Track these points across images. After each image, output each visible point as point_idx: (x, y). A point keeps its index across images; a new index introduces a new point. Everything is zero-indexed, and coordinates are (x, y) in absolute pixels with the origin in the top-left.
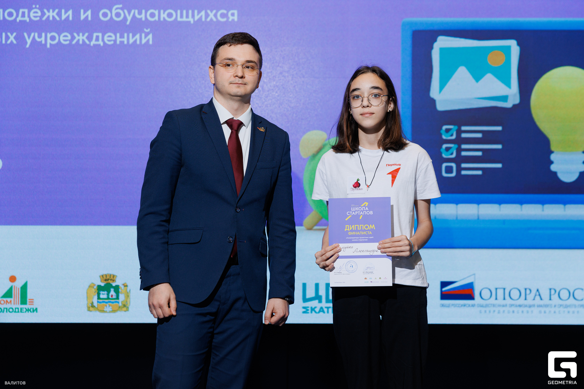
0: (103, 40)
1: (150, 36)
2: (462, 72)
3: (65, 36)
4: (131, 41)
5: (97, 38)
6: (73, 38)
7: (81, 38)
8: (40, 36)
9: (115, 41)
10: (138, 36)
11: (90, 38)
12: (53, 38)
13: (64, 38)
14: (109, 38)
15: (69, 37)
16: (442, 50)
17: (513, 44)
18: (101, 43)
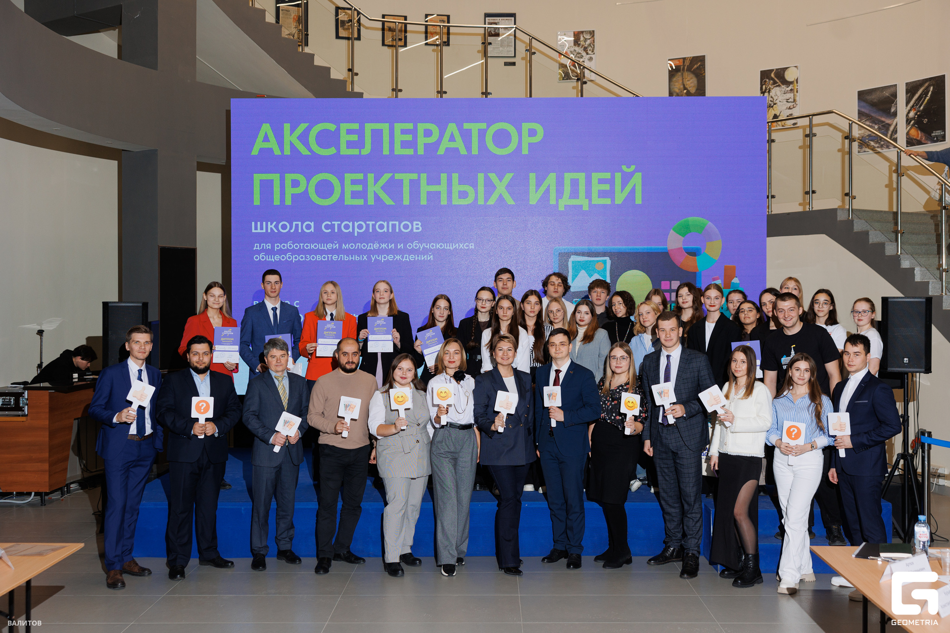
0: (409, 258)
1: (432, 256)
2: (583, 273)
3: (391, 256)
4: (422, 259)
5: (406, 257)
6: (395, 257)
7: (398, 257)
8: (378, 257)
9: (415, 259)
10: (426, 256)
11: (403, 257)
12: (385, 257)
13: (390, 258)
14: (412, 257)
15: (393, 257)
16: (573, 262)
17: (607, 259)
18: (408, 259)
